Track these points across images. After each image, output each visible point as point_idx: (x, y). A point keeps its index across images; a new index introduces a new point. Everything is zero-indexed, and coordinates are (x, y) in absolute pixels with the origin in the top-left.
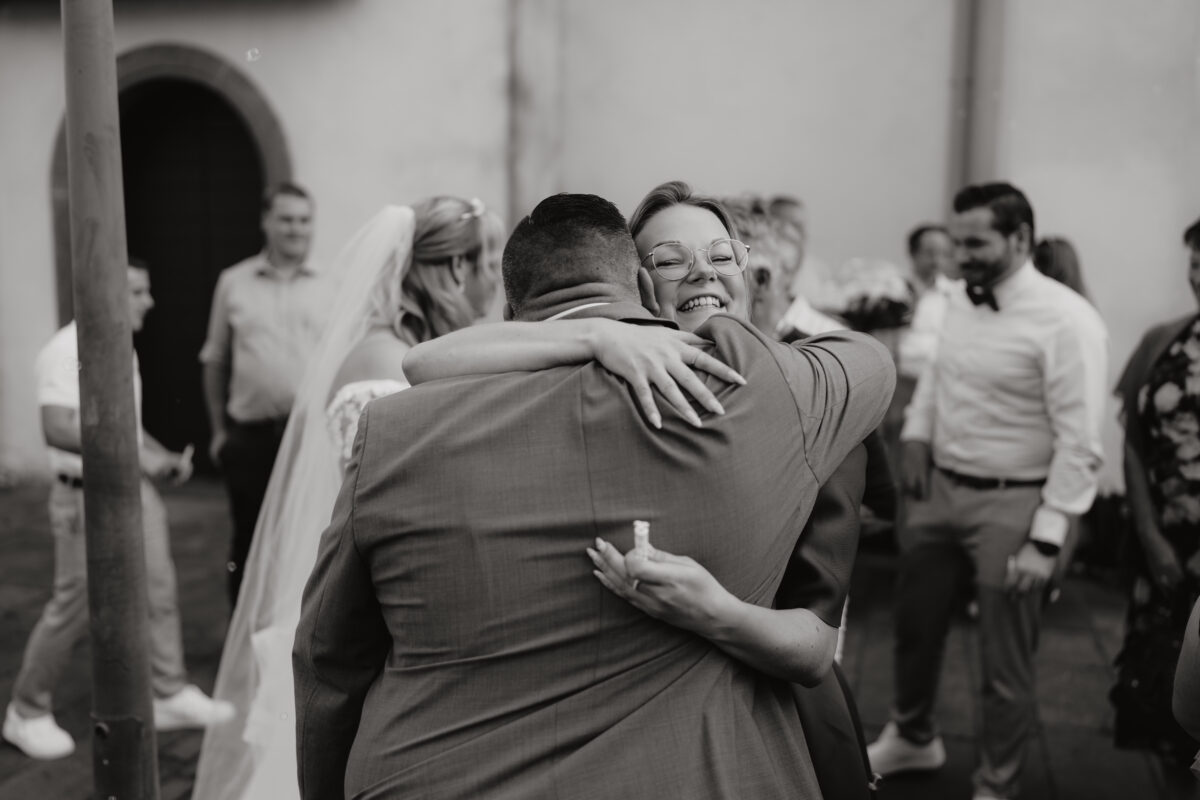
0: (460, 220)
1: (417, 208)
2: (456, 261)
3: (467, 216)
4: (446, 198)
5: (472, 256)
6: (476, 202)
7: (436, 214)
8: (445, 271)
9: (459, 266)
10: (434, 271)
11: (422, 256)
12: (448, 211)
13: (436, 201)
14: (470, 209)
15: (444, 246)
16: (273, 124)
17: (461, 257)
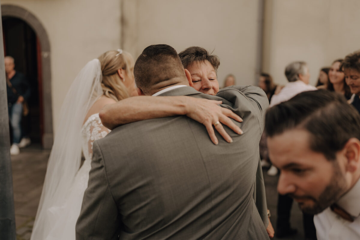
0: (115, 57)
1: (100, 58)
2: (119, 71)
3: (118, 55)
4: (108, 52)
5: (124, 68)
6: (119, 50)
7: (107, 58)
8: (117, 76)
9: (121, 73)
10: (112, 77)
11: (107, 74)
12: (111, 55)
13: (105, 54)
14: (118, 52)
15: (113, 67)
16: (44, 31)
17: (121, 70)
